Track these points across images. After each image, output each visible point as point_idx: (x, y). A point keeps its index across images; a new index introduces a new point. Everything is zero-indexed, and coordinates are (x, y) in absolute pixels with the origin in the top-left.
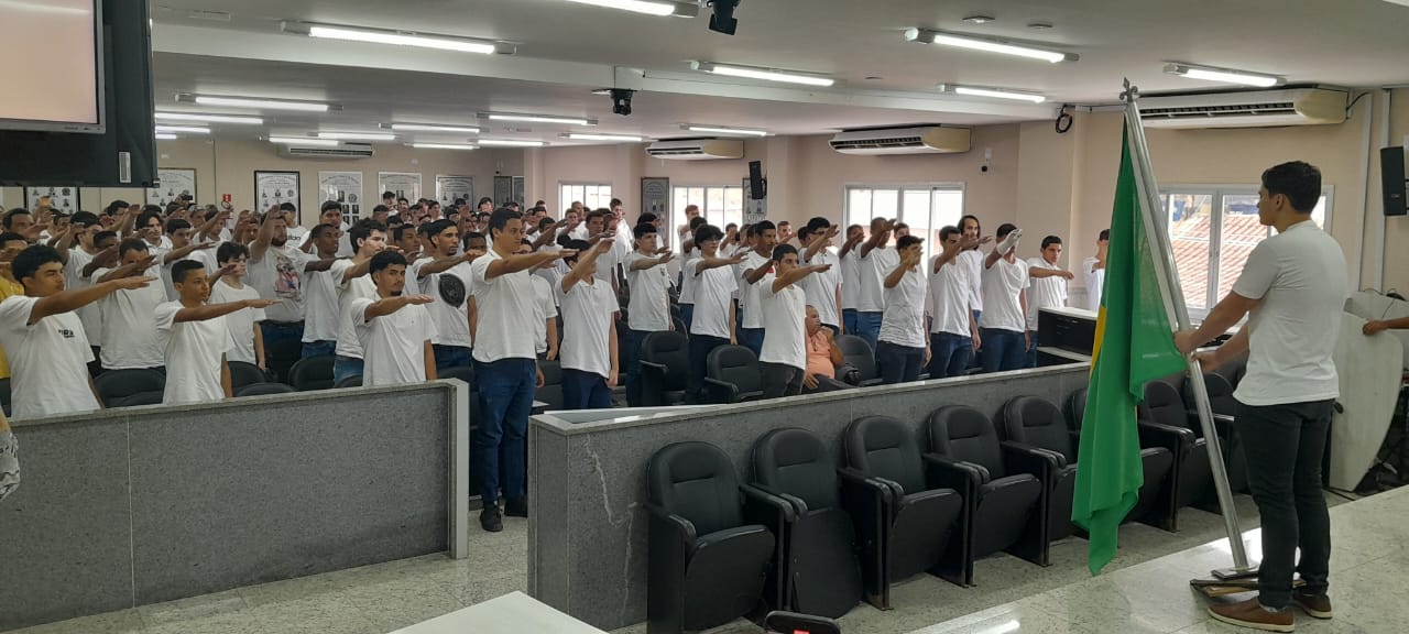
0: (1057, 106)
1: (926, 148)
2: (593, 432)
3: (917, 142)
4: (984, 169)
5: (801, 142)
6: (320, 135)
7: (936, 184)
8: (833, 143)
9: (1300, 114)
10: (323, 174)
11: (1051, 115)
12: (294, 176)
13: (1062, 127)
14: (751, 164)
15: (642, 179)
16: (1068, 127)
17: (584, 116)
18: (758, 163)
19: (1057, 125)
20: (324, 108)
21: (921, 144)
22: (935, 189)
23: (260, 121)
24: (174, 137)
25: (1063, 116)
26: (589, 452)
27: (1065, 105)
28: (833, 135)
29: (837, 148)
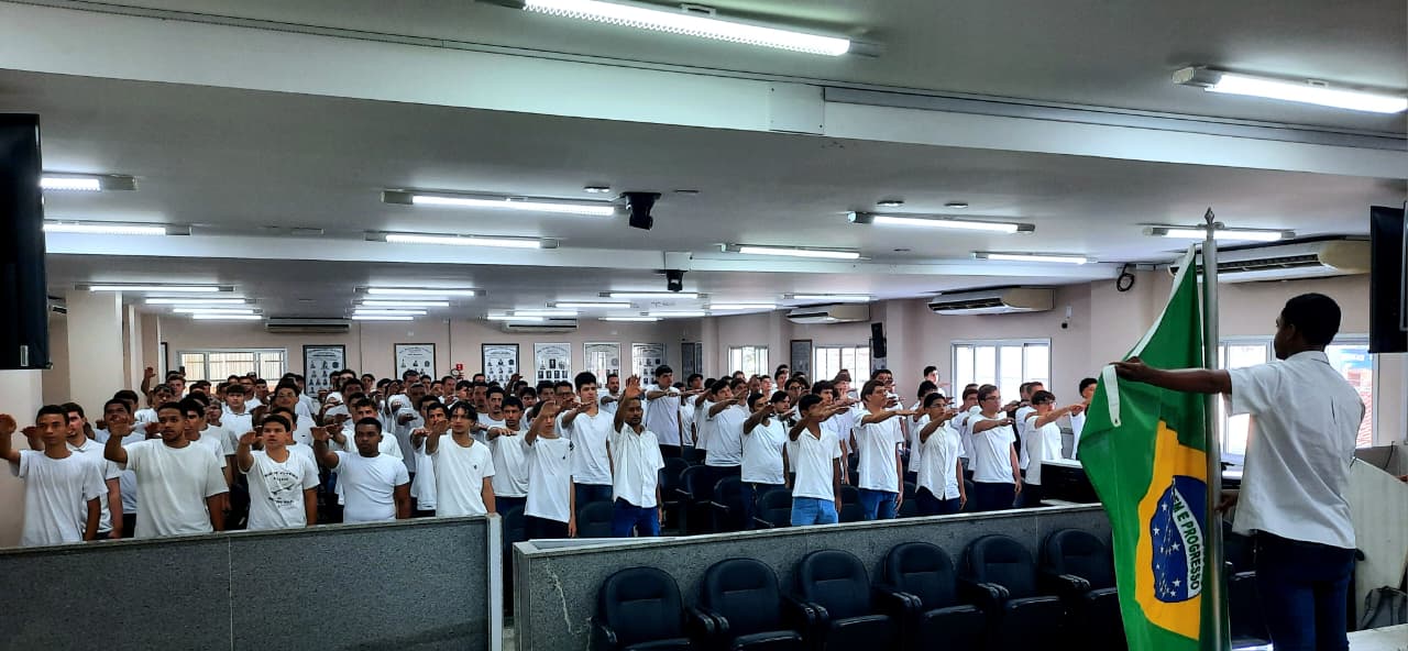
0: (1118, 265)
1: (1006, 308)
2: (552, 557)
3: (997, 303)
4: (1065, 326)
5: (914, 305)
6: (516, 314)
7: (1027, 341)
8: (931, 306)
9: (1327, 265)
10: (539, 346)
11: (1110, 273)
12: (515, 348)
13: (1123, 286)
14: (873, 326)
15: (792, 342)
16: (1131, 286)
17: (695, 290)
18: (880, 325)
19: (1119, 282)
20: (471, 293)
21: (1001, 305)
22: (1026, 345)
23: (447, 304)
24: (411, 318)
25: (1124, 274)
26: (549, 572)
27: (1127, 265)
28: (931, 298)
29: (936, 309)
